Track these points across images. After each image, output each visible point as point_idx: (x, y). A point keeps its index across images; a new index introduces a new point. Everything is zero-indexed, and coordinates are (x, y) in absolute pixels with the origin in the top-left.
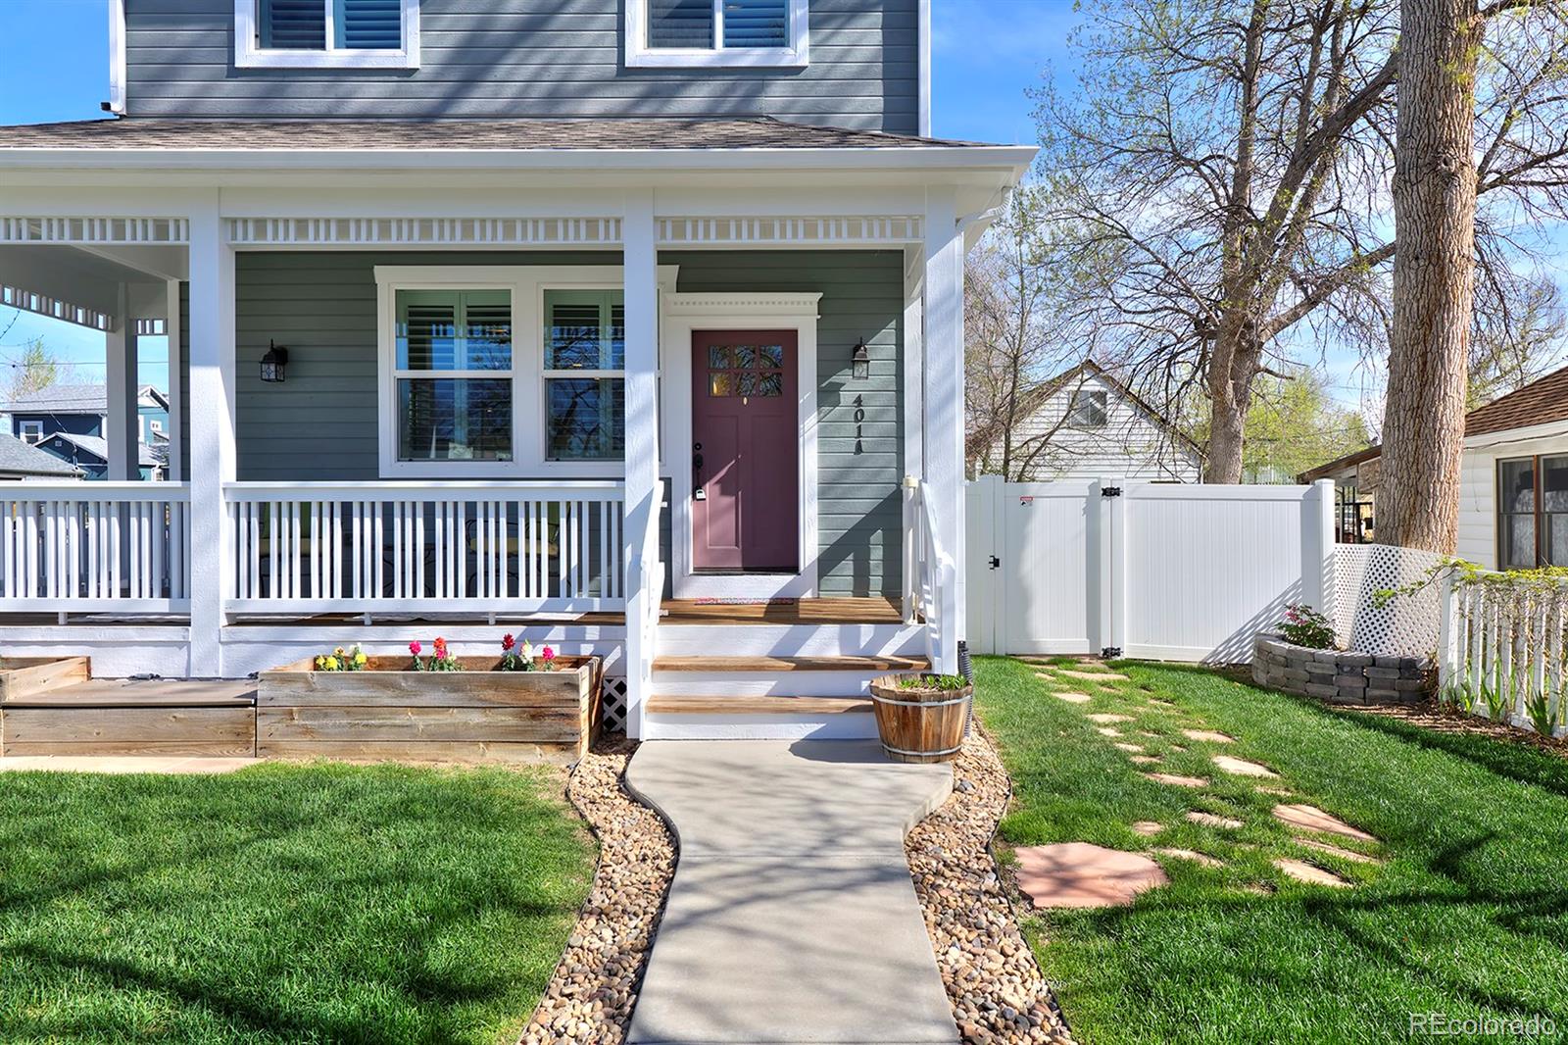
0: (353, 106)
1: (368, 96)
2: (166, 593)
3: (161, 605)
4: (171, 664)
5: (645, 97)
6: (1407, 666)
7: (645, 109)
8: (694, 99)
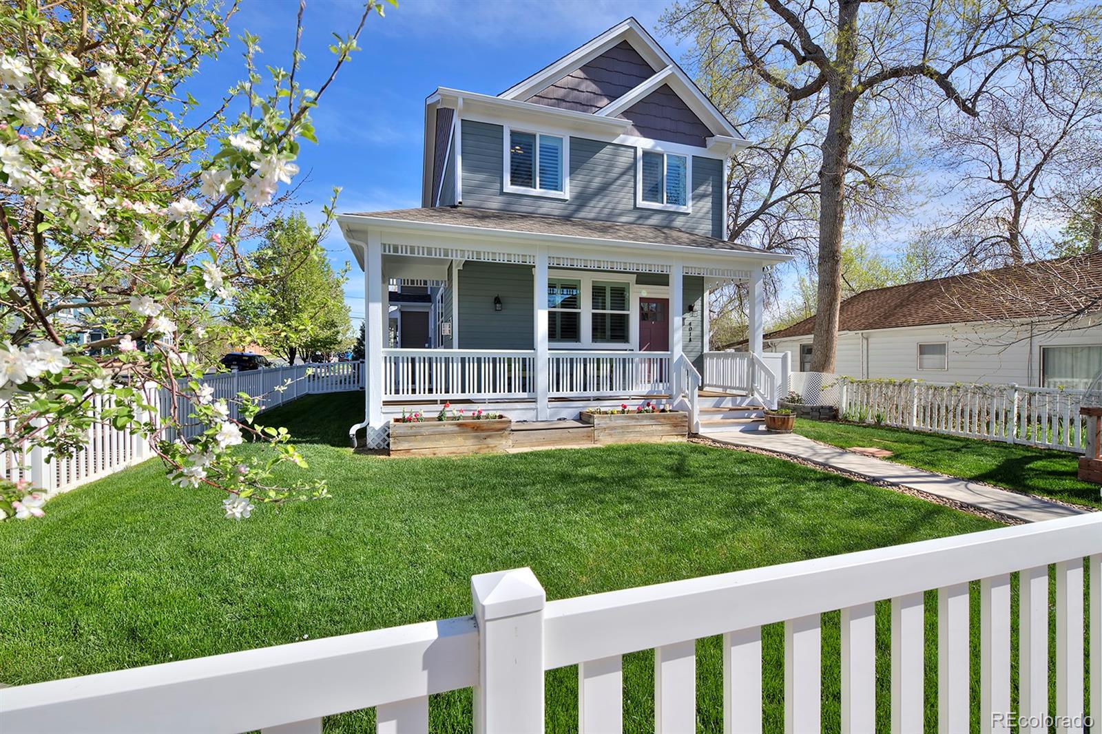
0: (541, 211)
1: (546, 207)
2: (524, 391)
3: (525, 395)
4: (529, 416)
5: (640, 218)
6: (831, 408)
7: (639, 222)
8: (655, 220)
